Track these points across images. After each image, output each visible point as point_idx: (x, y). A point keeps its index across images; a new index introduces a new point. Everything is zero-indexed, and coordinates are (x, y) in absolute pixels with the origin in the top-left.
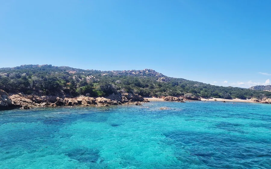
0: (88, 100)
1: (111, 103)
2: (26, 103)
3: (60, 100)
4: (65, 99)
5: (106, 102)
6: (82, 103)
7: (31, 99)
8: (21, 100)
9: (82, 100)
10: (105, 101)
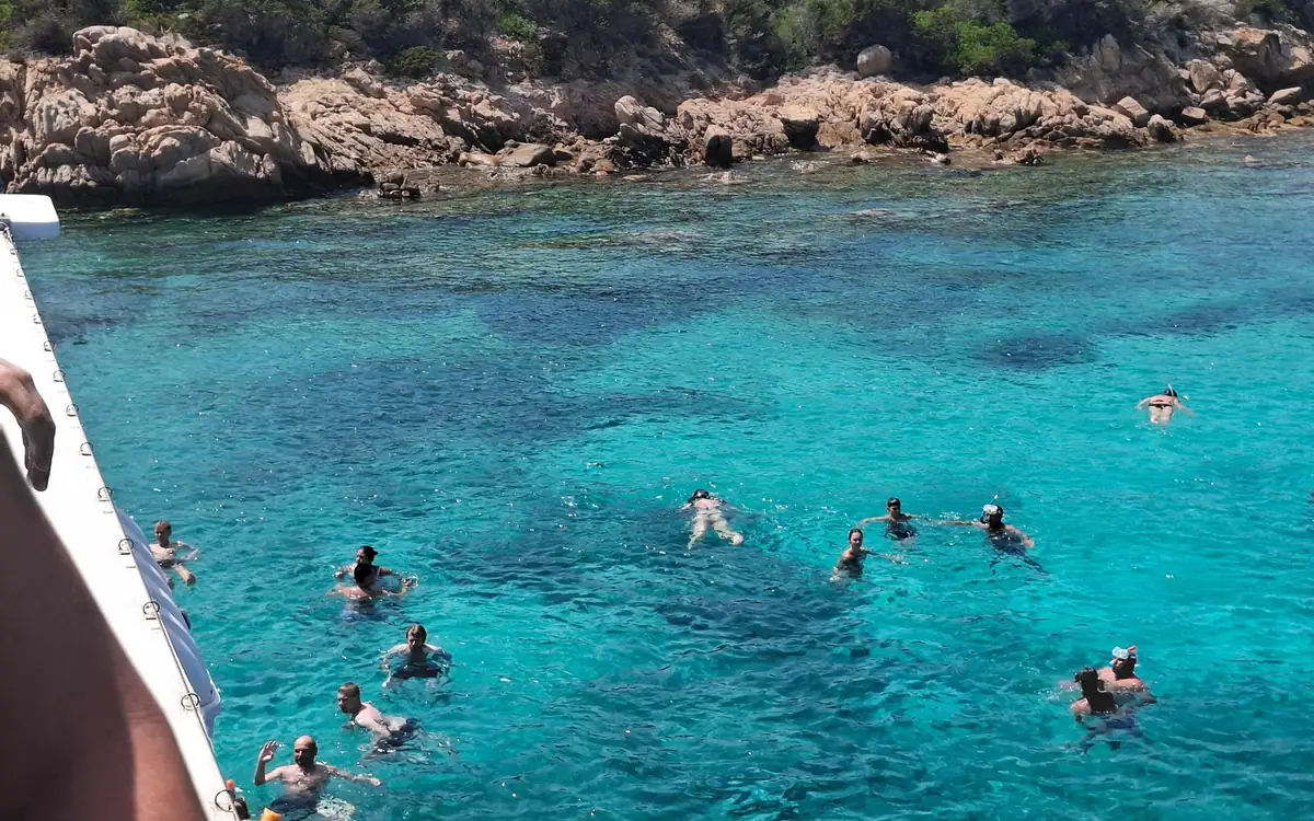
0: (873, 107)
1: (1081, 132)
2: (402, 150)
3: (638, 118)
4: (686, 106)
5: (1026, 121)
6: (824, 141)
7: (437, 113)
8: (366, 129)
9: (825, 110)
10: (1018, 114)
